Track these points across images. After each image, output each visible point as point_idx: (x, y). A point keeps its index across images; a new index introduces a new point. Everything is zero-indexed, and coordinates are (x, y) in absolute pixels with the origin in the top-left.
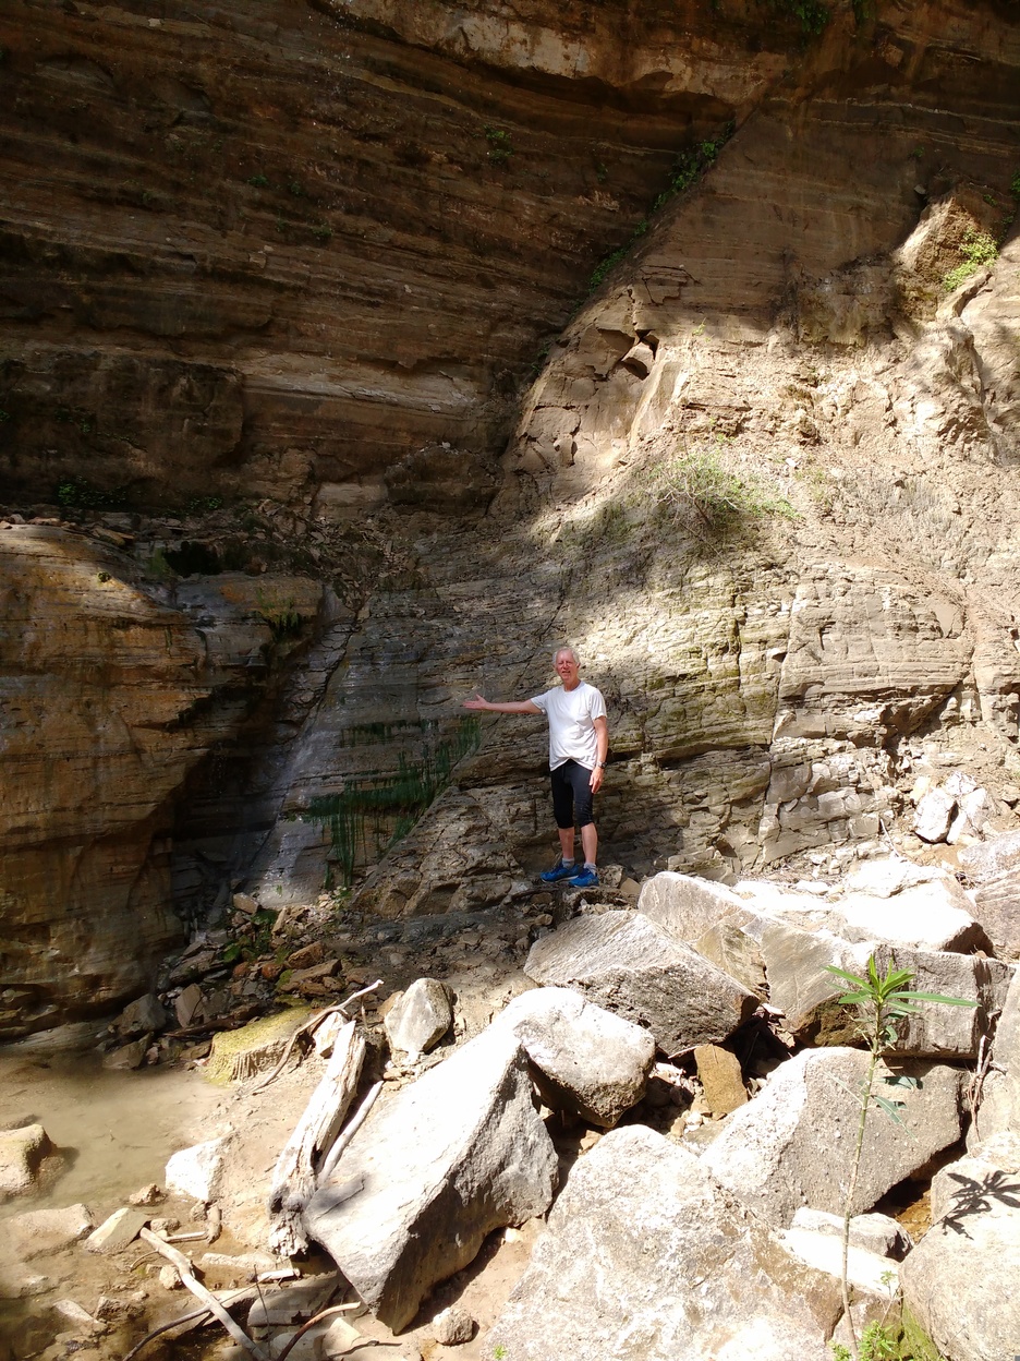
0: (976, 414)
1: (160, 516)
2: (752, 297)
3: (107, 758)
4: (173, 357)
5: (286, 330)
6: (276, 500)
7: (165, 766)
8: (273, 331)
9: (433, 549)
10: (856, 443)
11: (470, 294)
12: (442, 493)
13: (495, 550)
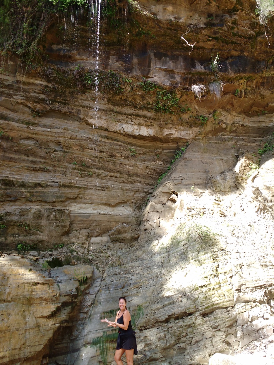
0: (264, 206)
1: (46, 251)
2: (200, 182)
3: (29, 329)
4: (51, 207)
5: (81, 198)
6: (79, 244)
7: (47, 331)
8: (78, 199)
9: (123, 254)
10: (235, 216)
11: (128, 186)
12: (125, 237)
13: (141, 252)
